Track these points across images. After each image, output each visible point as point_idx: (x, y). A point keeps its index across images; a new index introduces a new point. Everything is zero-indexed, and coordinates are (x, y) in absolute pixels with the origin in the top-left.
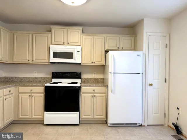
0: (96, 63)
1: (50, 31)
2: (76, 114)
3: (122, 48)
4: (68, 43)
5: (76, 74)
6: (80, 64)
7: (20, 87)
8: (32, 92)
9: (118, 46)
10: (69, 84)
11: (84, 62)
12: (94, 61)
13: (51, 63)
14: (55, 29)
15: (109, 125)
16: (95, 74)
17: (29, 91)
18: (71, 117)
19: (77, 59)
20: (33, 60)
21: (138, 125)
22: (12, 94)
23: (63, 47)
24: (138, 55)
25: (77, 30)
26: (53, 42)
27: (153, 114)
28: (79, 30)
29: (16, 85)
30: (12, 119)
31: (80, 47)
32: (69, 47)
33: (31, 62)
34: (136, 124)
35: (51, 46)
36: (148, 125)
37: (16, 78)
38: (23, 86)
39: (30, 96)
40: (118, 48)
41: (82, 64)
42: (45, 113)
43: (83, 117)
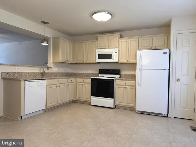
0: (130, 61)
1: (97, 39)
2: (112, 100)
3: (155, 47)
4: (109, 47)
5: (115, 71)
6: (117, 62)
7: (78, 79)
8: (84, 82)
9: (151, 46)
10: (108, 77)
11: (120, 61)
12: (129, 60)
13: (97, 62)
14: (100, 37)
15: (137, 112)
16: (132, 71)
17: (83, 82)
18: (108, 102)
19: (115, 59)
20: (86, 61)
21: (163, 115)
22: (73, 82)
23: (105, 50)
24: (164, 53)
25: (116, 36)
26: (99, 47)
27: (180, 108)
28: (117, 35)
29: (75, 77)
30: (73, 98)
31: (117, 49)
32: (109, 50)
33: (85, 62)
34: (162, 114)
35: (97, 50)
36: (174, 117)
37: (77, 73)
38: (79, 78)
39: (83, 85)
40: (151, 47)
41: (119, 63)
42: (92, 97)
43: (117, 103)
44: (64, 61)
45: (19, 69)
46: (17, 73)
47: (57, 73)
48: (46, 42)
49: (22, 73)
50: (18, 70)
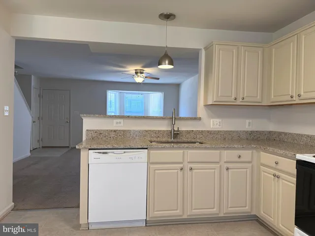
20: (299, 95)
33: (296, 101)
44: (230, 100)
45: (120, 123)
46: (115, 131)
47: (219, 131)
48: (167, 62)
49: (124, 131)
50: (119, 125)
